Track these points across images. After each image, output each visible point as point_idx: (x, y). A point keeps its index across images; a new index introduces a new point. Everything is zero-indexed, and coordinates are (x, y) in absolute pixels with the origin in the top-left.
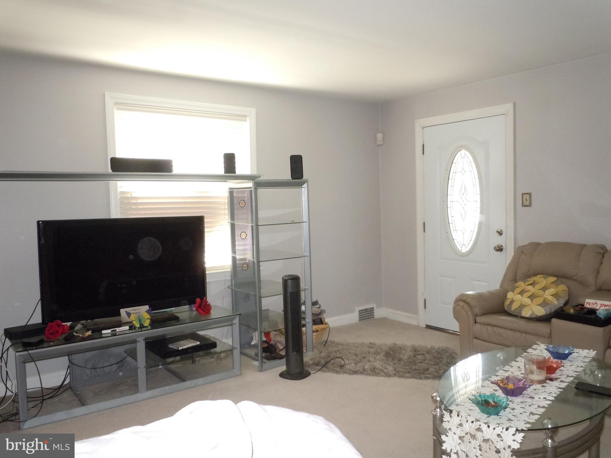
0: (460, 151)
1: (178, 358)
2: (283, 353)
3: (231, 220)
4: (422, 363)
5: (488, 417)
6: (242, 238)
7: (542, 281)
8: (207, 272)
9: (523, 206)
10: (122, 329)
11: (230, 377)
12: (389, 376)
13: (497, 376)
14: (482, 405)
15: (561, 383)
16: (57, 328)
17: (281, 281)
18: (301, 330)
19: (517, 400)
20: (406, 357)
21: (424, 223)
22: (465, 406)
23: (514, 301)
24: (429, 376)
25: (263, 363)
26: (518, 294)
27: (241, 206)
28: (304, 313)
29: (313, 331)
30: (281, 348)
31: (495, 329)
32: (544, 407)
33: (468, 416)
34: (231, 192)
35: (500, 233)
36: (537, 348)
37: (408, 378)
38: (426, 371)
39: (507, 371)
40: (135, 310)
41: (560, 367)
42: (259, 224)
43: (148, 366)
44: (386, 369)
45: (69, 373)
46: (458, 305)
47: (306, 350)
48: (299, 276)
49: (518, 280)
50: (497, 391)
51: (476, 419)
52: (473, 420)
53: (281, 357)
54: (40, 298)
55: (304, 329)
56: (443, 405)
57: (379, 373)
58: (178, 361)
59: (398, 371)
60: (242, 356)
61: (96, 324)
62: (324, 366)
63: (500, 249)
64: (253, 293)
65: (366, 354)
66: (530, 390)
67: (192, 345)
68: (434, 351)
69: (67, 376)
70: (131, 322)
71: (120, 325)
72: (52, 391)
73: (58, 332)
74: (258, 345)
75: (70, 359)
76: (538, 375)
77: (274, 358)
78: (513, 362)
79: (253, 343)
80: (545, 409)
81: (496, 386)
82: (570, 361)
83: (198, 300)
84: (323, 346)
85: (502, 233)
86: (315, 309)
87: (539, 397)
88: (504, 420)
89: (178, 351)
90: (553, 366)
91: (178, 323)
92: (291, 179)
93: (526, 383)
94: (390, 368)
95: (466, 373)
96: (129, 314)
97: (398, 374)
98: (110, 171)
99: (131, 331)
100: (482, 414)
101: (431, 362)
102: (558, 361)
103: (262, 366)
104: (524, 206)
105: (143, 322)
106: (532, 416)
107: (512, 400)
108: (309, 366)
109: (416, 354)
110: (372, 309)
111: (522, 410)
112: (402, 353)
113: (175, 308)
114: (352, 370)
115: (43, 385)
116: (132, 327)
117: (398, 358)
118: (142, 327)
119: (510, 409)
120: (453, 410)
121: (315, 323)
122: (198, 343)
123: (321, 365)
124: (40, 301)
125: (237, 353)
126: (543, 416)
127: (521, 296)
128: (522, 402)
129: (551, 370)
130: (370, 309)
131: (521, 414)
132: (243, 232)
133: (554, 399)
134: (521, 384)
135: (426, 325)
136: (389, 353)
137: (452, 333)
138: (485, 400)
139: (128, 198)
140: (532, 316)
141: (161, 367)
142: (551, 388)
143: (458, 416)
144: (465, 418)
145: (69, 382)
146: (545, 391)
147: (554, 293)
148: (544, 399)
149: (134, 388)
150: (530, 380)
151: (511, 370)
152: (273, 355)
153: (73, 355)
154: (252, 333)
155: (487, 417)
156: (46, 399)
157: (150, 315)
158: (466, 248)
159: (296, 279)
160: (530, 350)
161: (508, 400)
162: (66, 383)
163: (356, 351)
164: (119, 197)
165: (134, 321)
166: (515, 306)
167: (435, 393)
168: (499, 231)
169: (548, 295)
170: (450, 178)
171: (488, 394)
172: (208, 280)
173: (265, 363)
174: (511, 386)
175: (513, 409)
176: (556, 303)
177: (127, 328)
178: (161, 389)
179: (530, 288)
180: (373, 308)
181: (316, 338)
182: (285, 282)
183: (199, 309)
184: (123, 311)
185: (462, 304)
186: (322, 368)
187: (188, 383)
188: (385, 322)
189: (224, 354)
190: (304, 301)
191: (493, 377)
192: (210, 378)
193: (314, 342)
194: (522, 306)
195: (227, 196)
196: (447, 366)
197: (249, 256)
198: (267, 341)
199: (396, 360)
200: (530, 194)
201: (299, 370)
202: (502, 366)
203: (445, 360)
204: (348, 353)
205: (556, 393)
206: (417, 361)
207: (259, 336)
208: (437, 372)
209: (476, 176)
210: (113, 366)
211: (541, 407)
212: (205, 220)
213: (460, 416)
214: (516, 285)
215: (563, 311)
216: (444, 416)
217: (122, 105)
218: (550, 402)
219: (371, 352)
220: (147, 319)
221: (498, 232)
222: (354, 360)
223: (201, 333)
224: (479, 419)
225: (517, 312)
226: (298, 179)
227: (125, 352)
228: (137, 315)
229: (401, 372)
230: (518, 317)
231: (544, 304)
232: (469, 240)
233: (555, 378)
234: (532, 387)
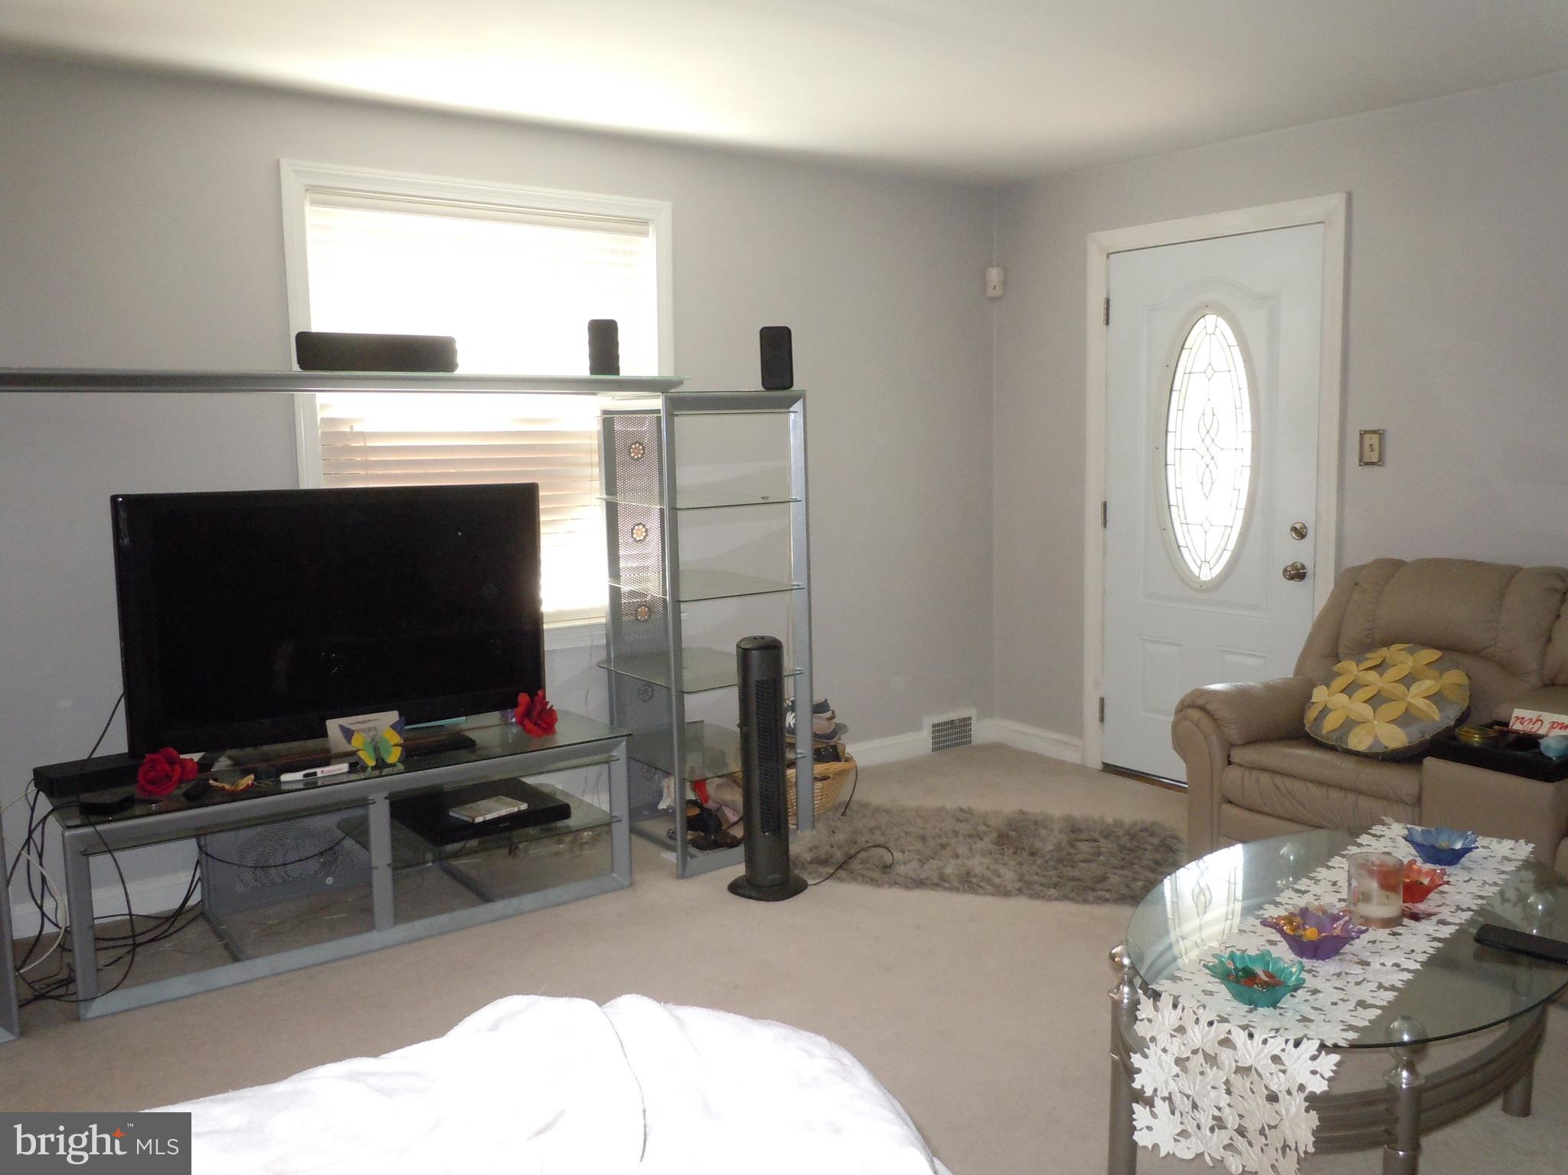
0: (1203, 319)
1: (474, 843)
2: (738, 832)
3: (607, 494)
4: (1090, 861)
5: (1250, 1011)
6: (635, 539)
7: (1403, 659)
8: (545, 626)
9: (1362, 463)
10: (330, 771)
11: (603, 892)
12: (1007, 894)
13: (1277, 904)
14: (1237, 980)
15: (1441, 927)
16: (167, 767)
17: (734, 650)
18: (784, 775)
19: (1327, 968)
20: (1049, 847)
21: (1105, 505)
22: (1192, 983)
23: (1331, 710)
24: (1107, 895)
25: (689, 859)
26: (1341, 692)
27: (632, 458)
28: (793, 731)
29: (816, 778)
30: (735, 819)
31: (1278, 779)
32: (1393, 988)
33: (1201, 1007)
34: (609, 419)
35: (1300, 533)
36: (1382, 833)
37: (1051, 900)
38: (1098, 882)
39: (1306, 892)
40: (363, 722)
41: (1440, 885)
42: (678, 507)
43: (399, 865)
44: (999, 876)
45: (199, 879)
46: (1186, 718)
47: (797, 824)
48: (781, 641)
49: (1341, 656)
50: (1276, 944)
51: (1218, 1016)
52: (1214, 1017)
53: (733, 843)
54: (122, 691)
55: (791, 773)
56: (1138, 977)
57: (980, 887)
58: (474, 852)
59: (1026, 882)
60: (634, 837)
61: (266, 758)
62: (840, 867)
63: (1297, 574)
64: (661, 681)
65: (947, 838)
66: (1359, 945)
67: (509, 812)
68: (1120, 832)
69: (193, 887)
70: (353, 753)
71: (326, 760)
72: (159, 922)
73: (169, 777)
74: (675, 809)
75: (202, 843)
76: (1380, 904)
77: (716, 845)
78: (1319, 869)
79: (662, 806)
80: (1396, 994)
81: (1274, 931)
82: (1464, 868)
83: (523, 698)
84: (838, 815)
85: (1304, 533)
86: (821, 724)
87: (1382, 961)
88: (1290, 1019)
89: (473, 825)
90: (1422, 883)
91: (474, 757)
92: (763, 389)
93: (1351, 926)
94: (1009, 875)
95: (1202, 887)
96: (348, 734)
97: (1027, 889)
98: (296, 368)
99: (353, 777)
100: (1235, 1003)
101: (1114, 861)
102: (1436, 870)
103: (684, 867)
104: (1364, 463)
105: (384, 755)
106: (1361, 1009)
107: (1313, 968)
108: (803, 868)
109: (1076, 840)
110: (965, 722)
111: (1337, 995)
112: (1039, 835)
113: (464, 718)
114: (911, 878)
115: (132, 908)
116: (356, 767)
117: (1029, 848)
118: (381, 764)
119: (1307, 992)
120: (1162, 992)
121: (819, 756)
122: (524, 806)
123: (833, 864)
124: (123, 701)
125: (621, 830)
126: (1389, 1011)
127: (1348, 698)
128: (1339, 975)
129: (1415, 892)
130: (961, 720)
131: (1335, 1004)
132: (638, 525)
133: (1420, 968)
134: (1337, 929)
135: (1103, 763)
136: (1008, 836)
137: (1170, 784)
138: (1243, 968)
139: (343, 434)
140: (1374, 750)
141: (430, 864)
142: (1414, 939)
143: (1175, 1006)
144: (1192, 1014)
145: (201, 901)
146: (1398, 947)
147: (1432, 693)
148: (1394, 967)
149: (363, 917)
150: (1362, 917)
151: (1315, 889)
152: (713, 837)
153: (208, 837)
154: (660, 782)
155: (1247, 1012)
156: (142, 944)
157: (401, 736)
158: (1211, 569)
159: (771, 649)
160: (1364, 839)
161: (1302, 969)
162: (191, 902)
163: (924, 829)
164: (320, 432)
165: (359, 750)
166: (1330, 724)
167: (1117, 946)
168: (1298, 526)
169: (1417, 697)
170: (1174, 388)
171: (1253, 952)
172: (548, 645)
173: (692, 856)
174: (1310, 933)
175: (1315, 992)
176: (1437, 716)
177: (344, 767)
178: (431, 920)
179: (1372, 676)
180: (969, 719)
181: (821, 796)
182: (744, 656)
183: (527, 722)
184: (333, 726)
185: (1195, 714)
186: (836, 870)
187: (499, 907)
188: (999, 754)
189: (590, 833)
190: (791, 701)
191: (1266, 906)
192: (552, 894)
193: (816, 806)
194: (1349, 724)
195: (599, 431)
196: (1153, 871)
197: (653, 587)
198: (699, 801)
199: (1025, 854)
200: (1380, 434)
201: (778, 876)
202: (1291, 879)
203: (1148, 855)
204: (902, 834)
205: (1425, 952)
206: (1079, 857)
207: (677, 790)
208: (1127, 886)
209: (1244, 383)
210: (310, 861)
211: (1386, 989)
212: (541, 493)
213: (1180, 1007)
214: (1338, 667)
215: (1454, 738)
216: (1138, 1007)
217: (325, 194)
218: (1410, 976)
219: (962, 831)
220: (394, 746)
221: (1294, 529)
222: (918, 852)
223: (530, 781)
224: (1227, 1016)
225: (1335, 738)
226: (777, 389)
227: (339, 826)
228: (369, 736)
229: (1037, 885)
230: (1338, 751)
231: (1406, 719)
232: (1220, 550)
233: (1424, 914)
234: (1365, 937)
